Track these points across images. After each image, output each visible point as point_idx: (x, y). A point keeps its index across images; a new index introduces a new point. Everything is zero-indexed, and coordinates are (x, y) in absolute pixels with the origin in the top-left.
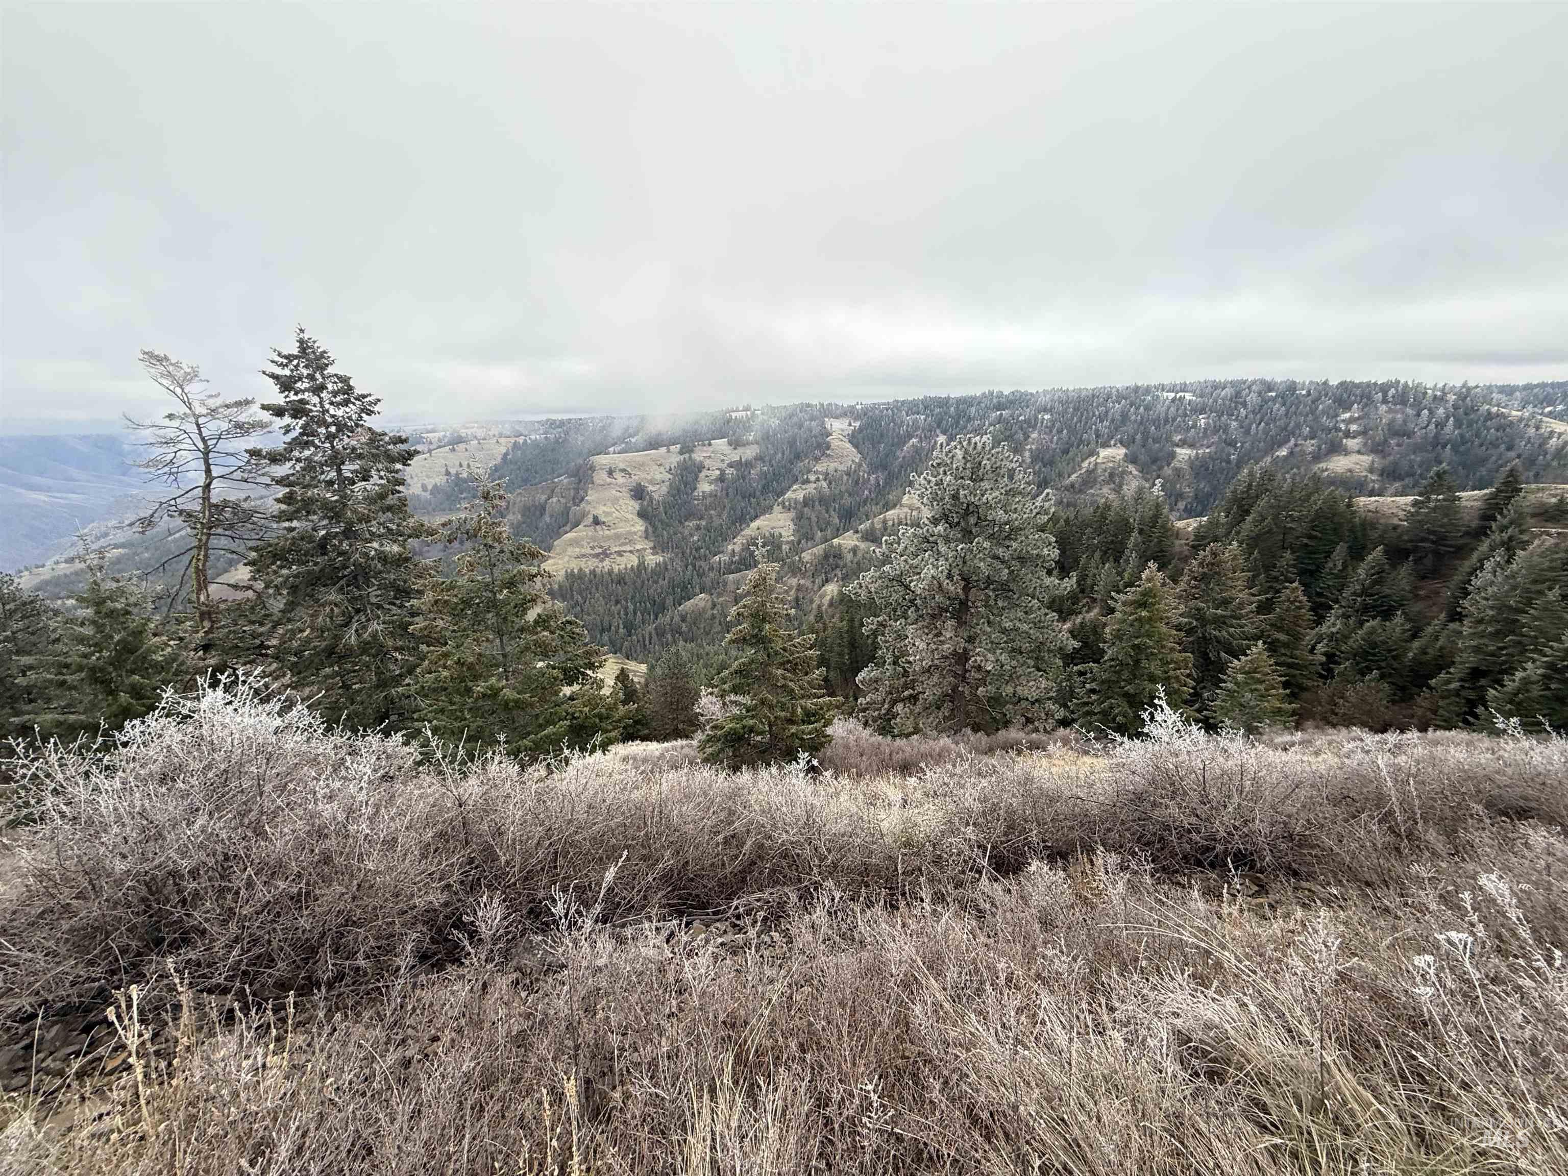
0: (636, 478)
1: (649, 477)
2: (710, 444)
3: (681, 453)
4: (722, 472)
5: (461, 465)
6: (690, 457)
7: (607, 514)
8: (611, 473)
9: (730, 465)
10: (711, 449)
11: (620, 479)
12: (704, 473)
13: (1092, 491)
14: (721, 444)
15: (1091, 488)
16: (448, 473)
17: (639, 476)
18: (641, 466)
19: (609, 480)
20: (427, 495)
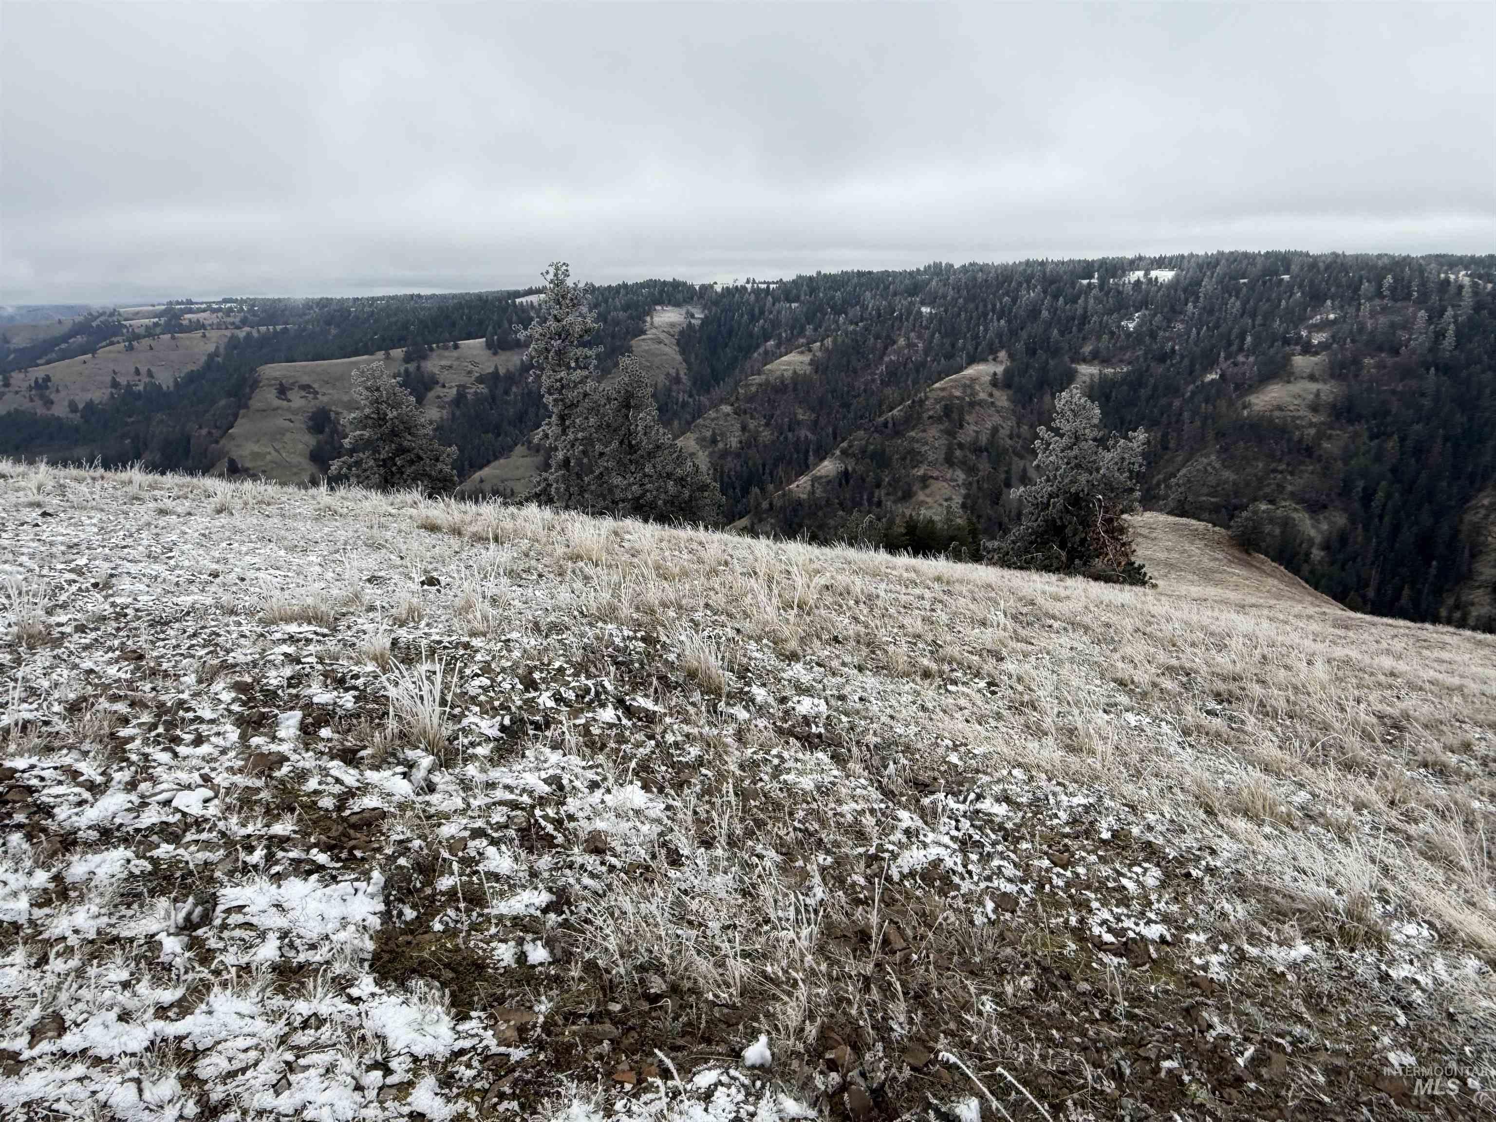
0: (325, 399)
1: (346, 398)
2: (456, 347)
3: (407, 359)
4: (462, 388)
5: (137, 372)
6: (418, 368)
7: (255, 456)
8: (282, 391)
9: (480, 380)
10: (455, 354)
11: (297, 400)
12: (438, 390)
13: (913, 434)
14: (475, 345)
15: (913, 429)
16: (115, 384)
17: (327, 397)
18: (332, 381)
19: (277, 402)
20: (76, 418)
